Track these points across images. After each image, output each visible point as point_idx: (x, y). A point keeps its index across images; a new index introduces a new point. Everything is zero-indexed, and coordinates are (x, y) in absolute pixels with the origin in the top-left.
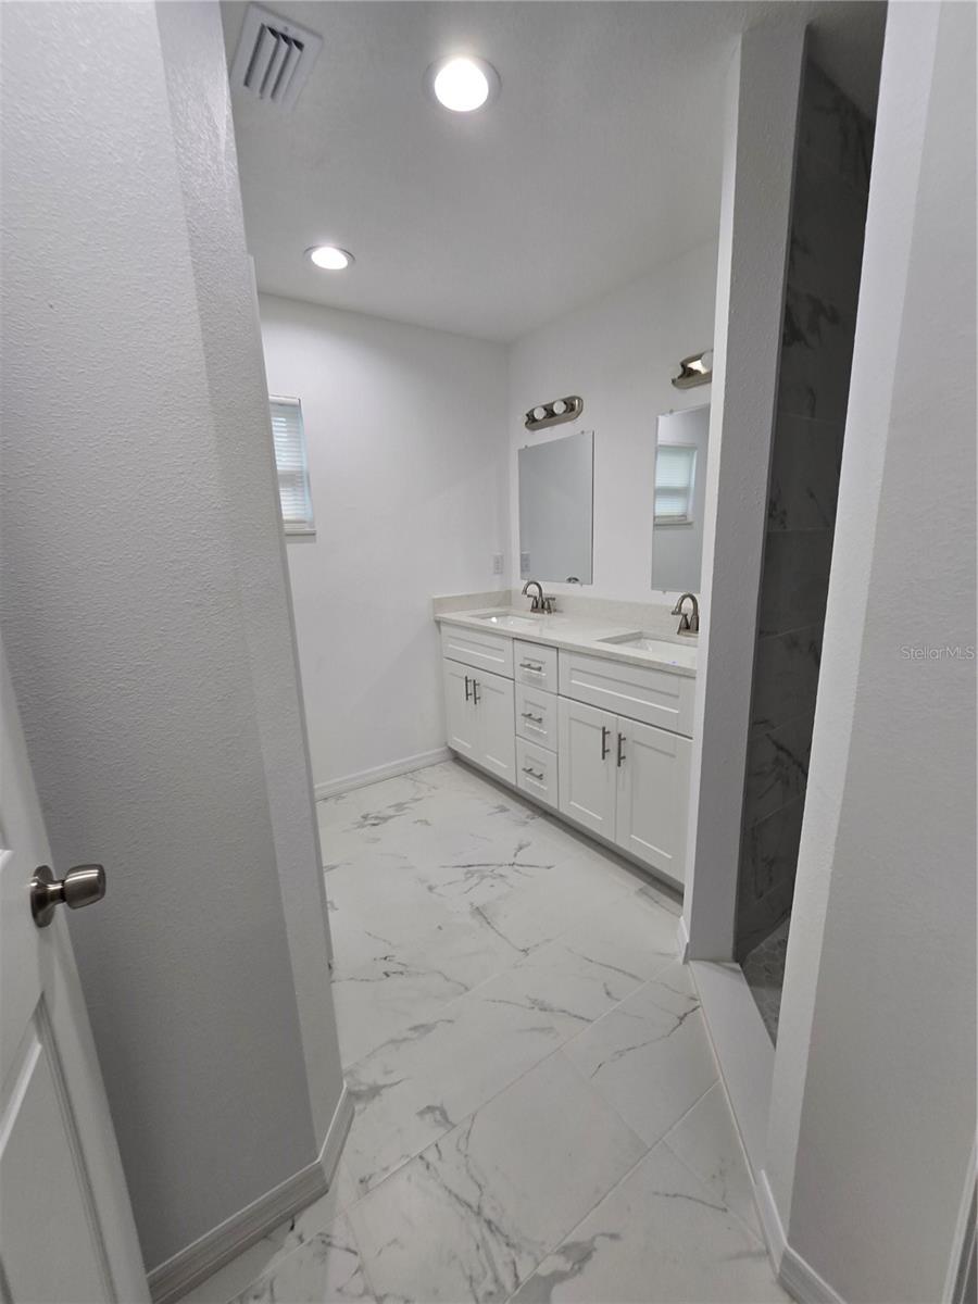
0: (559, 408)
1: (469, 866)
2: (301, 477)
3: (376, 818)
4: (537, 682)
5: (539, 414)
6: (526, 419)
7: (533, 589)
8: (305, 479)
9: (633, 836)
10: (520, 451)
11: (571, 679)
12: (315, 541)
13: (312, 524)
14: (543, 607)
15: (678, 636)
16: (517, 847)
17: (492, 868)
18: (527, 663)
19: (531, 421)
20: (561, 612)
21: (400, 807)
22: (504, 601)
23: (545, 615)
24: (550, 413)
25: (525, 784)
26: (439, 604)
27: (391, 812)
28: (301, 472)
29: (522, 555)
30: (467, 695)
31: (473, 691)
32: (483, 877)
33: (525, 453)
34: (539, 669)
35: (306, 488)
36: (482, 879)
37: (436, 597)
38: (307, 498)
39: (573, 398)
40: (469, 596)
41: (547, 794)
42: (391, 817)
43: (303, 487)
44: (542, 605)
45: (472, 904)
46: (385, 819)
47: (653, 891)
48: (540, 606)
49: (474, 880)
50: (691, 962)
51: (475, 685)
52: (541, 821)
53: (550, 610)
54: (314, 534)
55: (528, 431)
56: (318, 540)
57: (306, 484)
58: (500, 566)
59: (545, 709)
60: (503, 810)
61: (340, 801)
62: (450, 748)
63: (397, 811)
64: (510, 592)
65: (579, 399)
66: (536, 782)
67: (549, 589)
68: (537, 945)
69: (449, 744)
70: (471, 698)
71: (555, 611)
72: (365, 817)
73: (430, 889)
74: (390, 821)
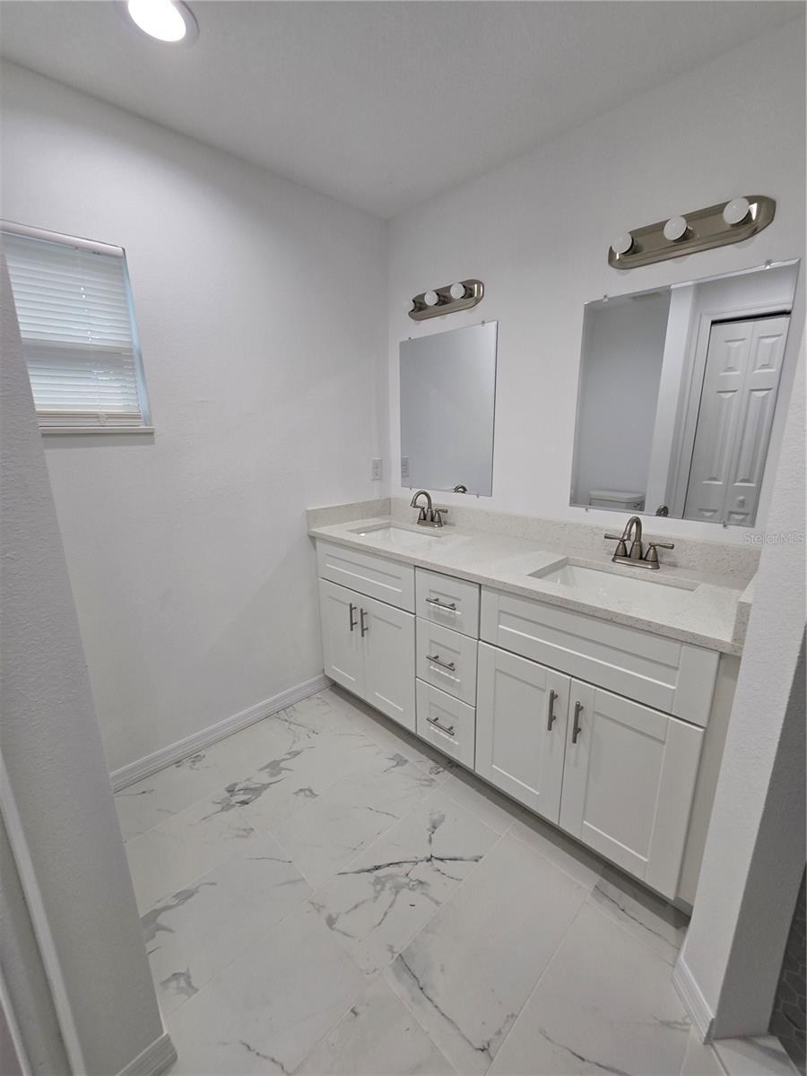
0: (457, 292)
1: (377, 868)
2: (132, 357)
3: (246, 790)
4: (451, 622)
5: (431, 300)
6: (412, 306)
7: (422, 500)
8: (136, 359)
9: (585, 822)
10: (401, 343)
11: (499, 624)
12: (152, 442)
13: (148, 420)
14: (432, 520)
15: (612, 564)
16: (429, 826)
17: (407, 867)
18: (434, 597)
19: (419, 308)
20: (451, 524)
21: (274, 767)
22: (383, 509)
23: (436, 530)
24: (444, 298)
25: (427, 732)
26: (312, 516)
27: (264, 778)
28: (131, 350)
29: (402, 459)
30: (352, 624)
31: (359, 620)
32: (397, 889)
33: (408, 347)
34: (453, 607)
35: (138, 373)
36: (397, 893)
37: (309, 509)
38: (140, 384)
39: (473, 282)
40: (346, 506)
41: (458, 748)
42: (265, 786)
43: (133, 370)
44: (431, 518)
45: (391, 949)
46: (257, 791)
47: (613, 890)
48: (429, 518)
49: (387, 895)
50: (717, 1045)
51: (362, 614)
52: (447, 776)
53: (440, 523)
54: (152, 434)
55: (413, 321)
56: (156, 440)
57: (137, 366)
58: (379, 470)
59: (459, 653)
60: (400, 761)
61: (198, 765)
62: (326, 676)
63: (272, 775)
64: (390, 499)
65: (479, 283)
66: (445, 736)
67: (440, 499)
68: (499, 1032)
69: (327, 673)
70: (357, 628)
71: (445, 523)
72: (231, 790)
73: (331, 921)
74: (265, 793)
